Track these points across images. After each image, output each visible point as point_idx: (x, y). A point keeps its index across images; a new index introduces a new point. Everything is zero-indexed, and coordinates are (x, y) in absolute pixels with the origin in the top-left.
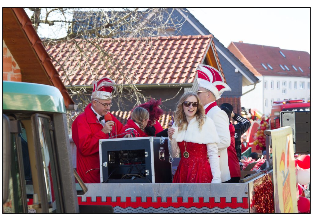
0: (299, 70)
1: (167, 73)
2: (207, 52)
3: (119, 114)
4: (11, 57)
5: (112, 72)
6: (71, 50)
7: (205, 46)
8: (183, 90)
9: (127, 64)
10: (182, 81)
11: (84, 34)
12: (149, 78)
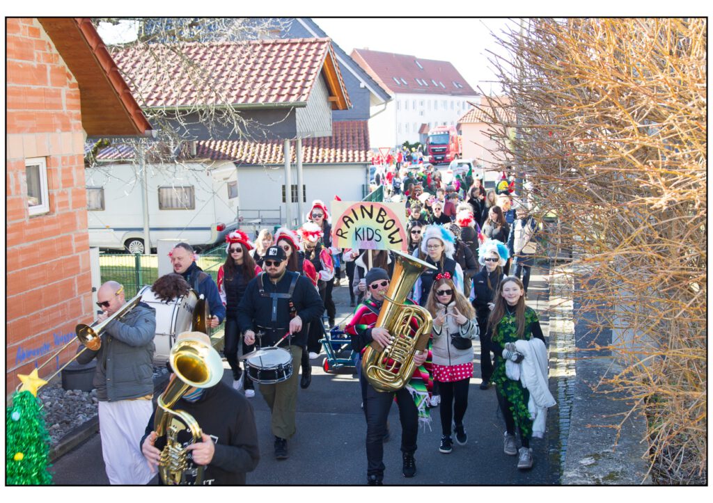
0: (440, 86)
1: (272, 88)
2: (324, 61)
3: (210, 144)
4: (64, 67)
5: (200, 87)
6: (143, 59)
7: (320, 52)
8: (294, 110)
9: (220, 77)
10: (293, 99)
11: (160, 36)
12: (248, 96)
